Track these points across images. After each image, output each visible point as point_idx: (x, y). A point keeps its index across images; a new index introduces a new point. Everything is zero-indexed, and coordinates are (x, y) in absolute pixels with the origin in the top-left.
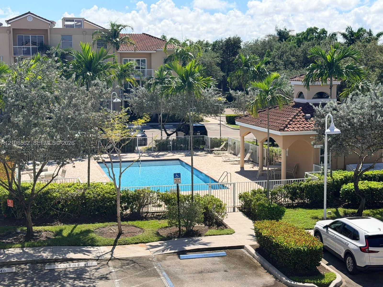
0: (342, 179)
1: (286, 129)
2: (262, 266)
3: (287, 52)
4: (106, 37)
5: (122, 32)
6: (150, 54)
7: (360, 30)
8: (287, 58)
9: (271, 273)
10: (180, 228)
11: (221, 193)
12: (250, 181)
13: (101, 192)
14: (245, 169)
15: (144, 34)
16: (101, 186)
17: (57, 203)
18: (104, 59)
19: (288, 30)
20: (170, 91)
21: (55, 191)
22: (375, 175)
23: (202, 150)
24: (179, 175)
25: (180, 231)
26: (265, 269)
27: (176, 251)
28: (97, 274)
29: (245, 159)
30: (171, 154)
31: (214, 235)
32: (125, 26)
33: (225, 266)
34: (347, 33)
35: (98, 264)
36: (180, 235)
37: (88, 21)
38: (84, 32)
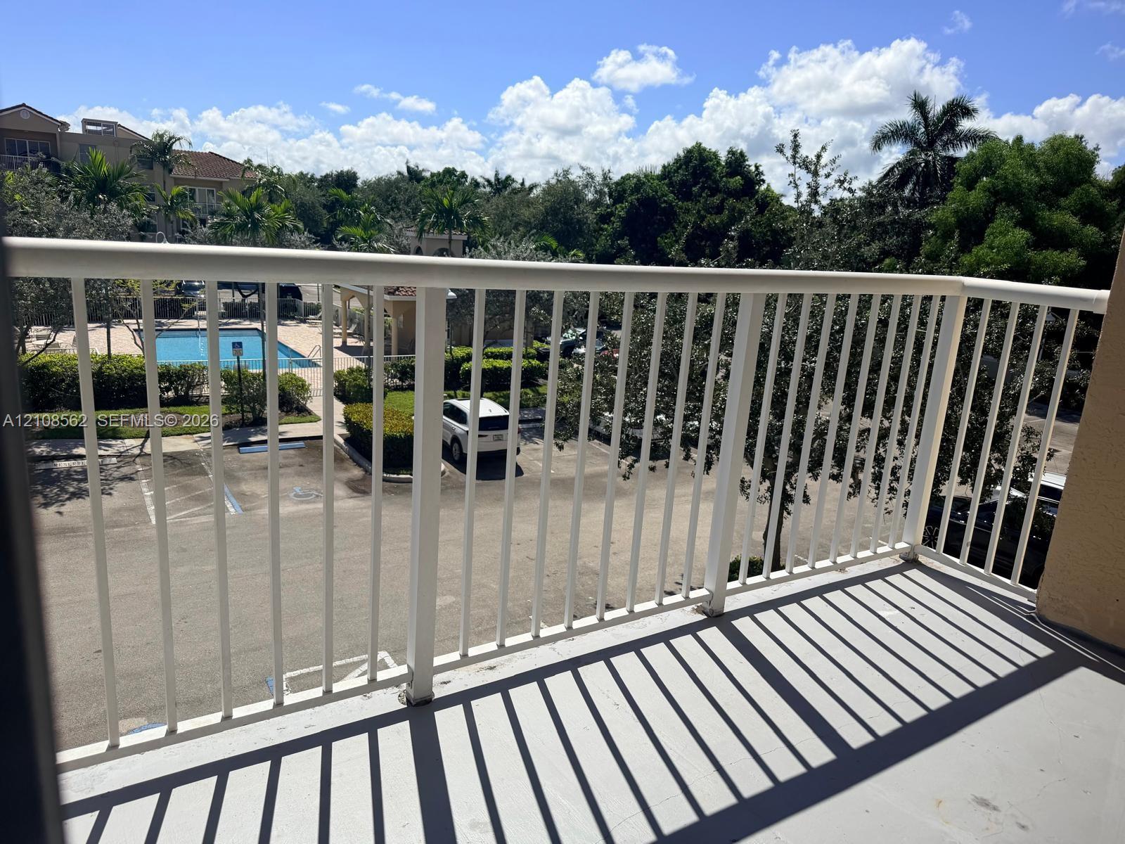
0: (463, 357)
1: (397, 293)
2: (351, 458)
3: (416, 196)
4: (151, 153)
5: (176, 147)
6: (221, 182)
7: (508, 178)
8: (416, 205)
9: (360, 466)
10: (243, 415)
11: (310, 372)
12: (348, 356)
13: (129, 367)
14: (348, 344)
15: (211, 153)
16: (129, 359)
17: (60, 382)
18: (127, 178)
19: (420, 169)
20: (228, 229)
21: (56, 365)
22: (502, 352)
23: (293, 318)
24: (240, 344)
25: (243, 418)
26: (354, 461)
27: (236, 443)
28: (116, 474)
29: (348, 331)
30: (247, 323)
31: (292, 423)
32: (179, 139)
33: (300, 460)
34: (493, 180)
35: (118, 462)
36: (243, 424)
37: (124, 127)
38: (116, 143)
